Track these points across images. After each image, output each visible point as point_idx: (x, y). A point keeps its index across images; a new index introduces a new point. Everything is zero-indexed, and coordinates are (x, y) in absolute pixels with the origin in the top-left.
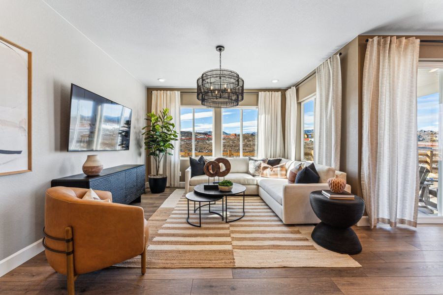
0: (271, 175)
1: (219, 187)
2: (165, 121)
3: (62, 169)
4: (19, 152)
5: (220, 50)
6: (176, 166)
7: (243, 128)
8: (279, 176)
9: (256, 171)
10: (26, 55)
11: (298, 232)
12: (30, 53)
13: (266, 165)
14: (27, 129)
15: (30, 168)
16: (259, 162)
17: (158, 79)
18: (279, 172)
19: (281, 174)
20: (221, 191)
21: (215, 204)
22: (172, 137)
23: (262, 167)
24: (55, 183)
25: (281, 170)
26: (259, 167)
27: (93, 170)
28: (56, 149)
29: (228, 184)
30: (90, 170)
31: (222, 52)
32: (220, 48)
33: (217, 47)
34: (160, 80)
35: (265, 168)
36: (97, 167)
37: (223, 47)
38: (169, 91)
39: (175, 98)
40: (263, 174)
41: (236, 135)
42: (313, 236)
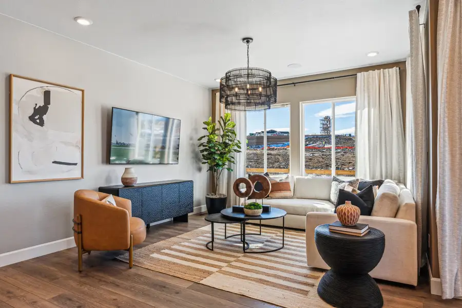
1: (245, 209)
2: (226, 128)
3: (108, 179)
4: (76, 164)
5: (248, 42)
10: (80, 93)
12: (83, 91)
14: (80, 146)
15: (82, 176)
16: (343, 184)
20: (246, 215)
21: (260, 234)
22: (236, 148)
24: (101, 190)
27: (127, 181)
28: (103, 162)
29: (252, 207)
31: (250, 44)
32: (248, 40)
33: (244, 39)
36: (131, 178)
37: (252, 39)
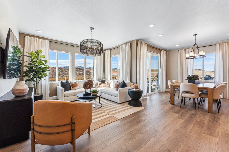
0: (103, 87)
2: (39, 58)
6: (47, 87)
7: (58, 64)
8: (107, 87)
9: (96, 86)
11: (124, 105)
13: (101, 83)
16: (97, 82)
17: (37, 31)
18: (107, 85)
19: (108, 86)
23: (99, 84)
25: (108, 84)
26: (97, 84)
30: (23, 92)
33: (90, 28)
34: (38, 31)
35: (100, 84)
37: (93, 28)
38: (41, 39)
39: (46, 44)
40: (99, 87)
41: (53, 68)
42: (129, 104)
